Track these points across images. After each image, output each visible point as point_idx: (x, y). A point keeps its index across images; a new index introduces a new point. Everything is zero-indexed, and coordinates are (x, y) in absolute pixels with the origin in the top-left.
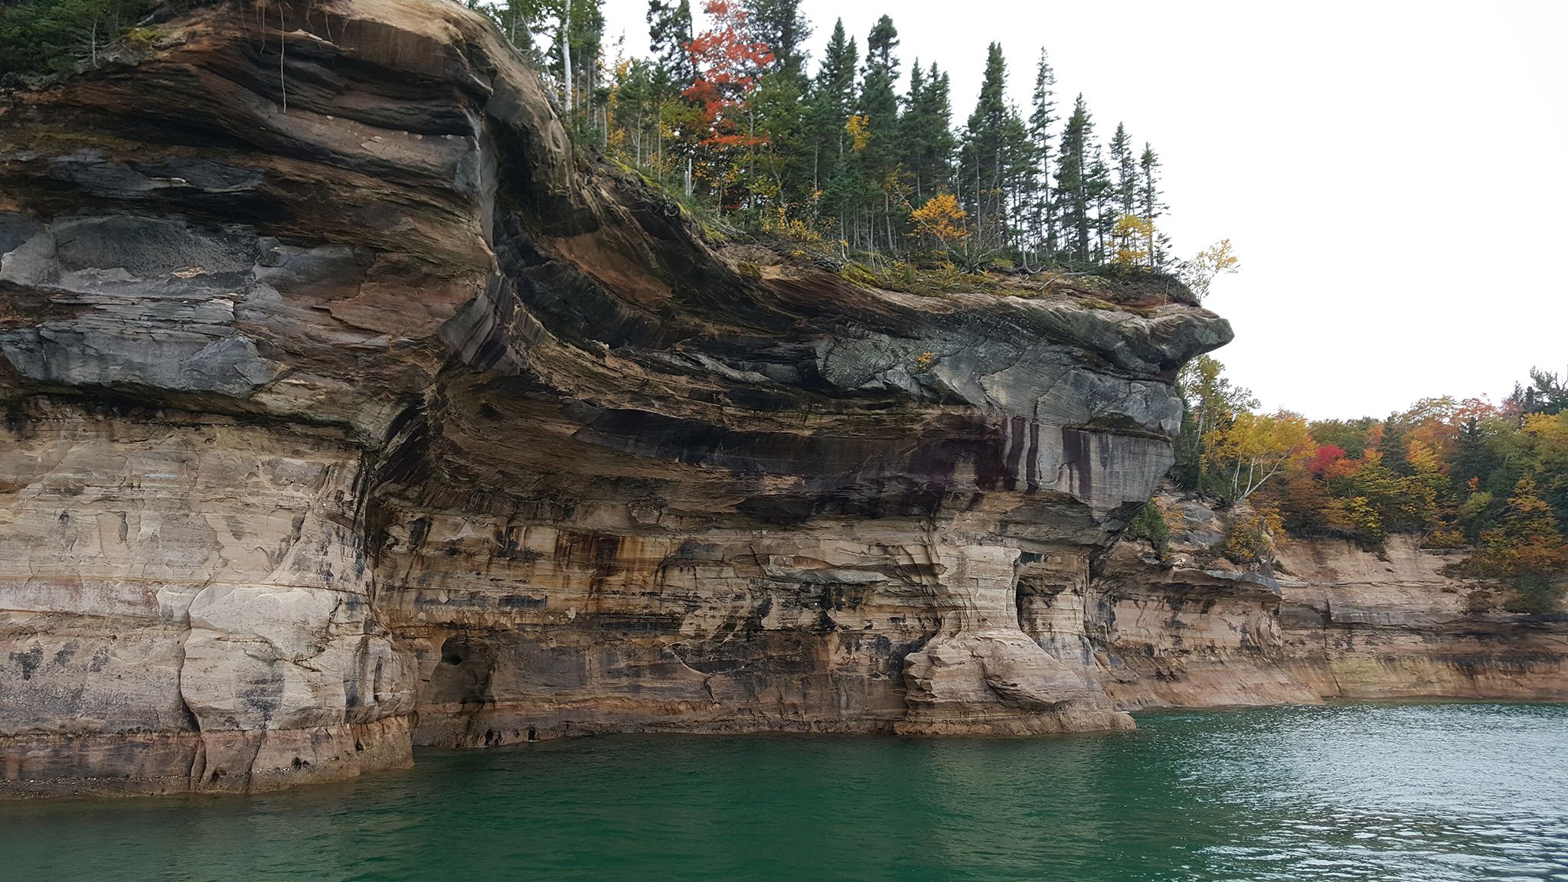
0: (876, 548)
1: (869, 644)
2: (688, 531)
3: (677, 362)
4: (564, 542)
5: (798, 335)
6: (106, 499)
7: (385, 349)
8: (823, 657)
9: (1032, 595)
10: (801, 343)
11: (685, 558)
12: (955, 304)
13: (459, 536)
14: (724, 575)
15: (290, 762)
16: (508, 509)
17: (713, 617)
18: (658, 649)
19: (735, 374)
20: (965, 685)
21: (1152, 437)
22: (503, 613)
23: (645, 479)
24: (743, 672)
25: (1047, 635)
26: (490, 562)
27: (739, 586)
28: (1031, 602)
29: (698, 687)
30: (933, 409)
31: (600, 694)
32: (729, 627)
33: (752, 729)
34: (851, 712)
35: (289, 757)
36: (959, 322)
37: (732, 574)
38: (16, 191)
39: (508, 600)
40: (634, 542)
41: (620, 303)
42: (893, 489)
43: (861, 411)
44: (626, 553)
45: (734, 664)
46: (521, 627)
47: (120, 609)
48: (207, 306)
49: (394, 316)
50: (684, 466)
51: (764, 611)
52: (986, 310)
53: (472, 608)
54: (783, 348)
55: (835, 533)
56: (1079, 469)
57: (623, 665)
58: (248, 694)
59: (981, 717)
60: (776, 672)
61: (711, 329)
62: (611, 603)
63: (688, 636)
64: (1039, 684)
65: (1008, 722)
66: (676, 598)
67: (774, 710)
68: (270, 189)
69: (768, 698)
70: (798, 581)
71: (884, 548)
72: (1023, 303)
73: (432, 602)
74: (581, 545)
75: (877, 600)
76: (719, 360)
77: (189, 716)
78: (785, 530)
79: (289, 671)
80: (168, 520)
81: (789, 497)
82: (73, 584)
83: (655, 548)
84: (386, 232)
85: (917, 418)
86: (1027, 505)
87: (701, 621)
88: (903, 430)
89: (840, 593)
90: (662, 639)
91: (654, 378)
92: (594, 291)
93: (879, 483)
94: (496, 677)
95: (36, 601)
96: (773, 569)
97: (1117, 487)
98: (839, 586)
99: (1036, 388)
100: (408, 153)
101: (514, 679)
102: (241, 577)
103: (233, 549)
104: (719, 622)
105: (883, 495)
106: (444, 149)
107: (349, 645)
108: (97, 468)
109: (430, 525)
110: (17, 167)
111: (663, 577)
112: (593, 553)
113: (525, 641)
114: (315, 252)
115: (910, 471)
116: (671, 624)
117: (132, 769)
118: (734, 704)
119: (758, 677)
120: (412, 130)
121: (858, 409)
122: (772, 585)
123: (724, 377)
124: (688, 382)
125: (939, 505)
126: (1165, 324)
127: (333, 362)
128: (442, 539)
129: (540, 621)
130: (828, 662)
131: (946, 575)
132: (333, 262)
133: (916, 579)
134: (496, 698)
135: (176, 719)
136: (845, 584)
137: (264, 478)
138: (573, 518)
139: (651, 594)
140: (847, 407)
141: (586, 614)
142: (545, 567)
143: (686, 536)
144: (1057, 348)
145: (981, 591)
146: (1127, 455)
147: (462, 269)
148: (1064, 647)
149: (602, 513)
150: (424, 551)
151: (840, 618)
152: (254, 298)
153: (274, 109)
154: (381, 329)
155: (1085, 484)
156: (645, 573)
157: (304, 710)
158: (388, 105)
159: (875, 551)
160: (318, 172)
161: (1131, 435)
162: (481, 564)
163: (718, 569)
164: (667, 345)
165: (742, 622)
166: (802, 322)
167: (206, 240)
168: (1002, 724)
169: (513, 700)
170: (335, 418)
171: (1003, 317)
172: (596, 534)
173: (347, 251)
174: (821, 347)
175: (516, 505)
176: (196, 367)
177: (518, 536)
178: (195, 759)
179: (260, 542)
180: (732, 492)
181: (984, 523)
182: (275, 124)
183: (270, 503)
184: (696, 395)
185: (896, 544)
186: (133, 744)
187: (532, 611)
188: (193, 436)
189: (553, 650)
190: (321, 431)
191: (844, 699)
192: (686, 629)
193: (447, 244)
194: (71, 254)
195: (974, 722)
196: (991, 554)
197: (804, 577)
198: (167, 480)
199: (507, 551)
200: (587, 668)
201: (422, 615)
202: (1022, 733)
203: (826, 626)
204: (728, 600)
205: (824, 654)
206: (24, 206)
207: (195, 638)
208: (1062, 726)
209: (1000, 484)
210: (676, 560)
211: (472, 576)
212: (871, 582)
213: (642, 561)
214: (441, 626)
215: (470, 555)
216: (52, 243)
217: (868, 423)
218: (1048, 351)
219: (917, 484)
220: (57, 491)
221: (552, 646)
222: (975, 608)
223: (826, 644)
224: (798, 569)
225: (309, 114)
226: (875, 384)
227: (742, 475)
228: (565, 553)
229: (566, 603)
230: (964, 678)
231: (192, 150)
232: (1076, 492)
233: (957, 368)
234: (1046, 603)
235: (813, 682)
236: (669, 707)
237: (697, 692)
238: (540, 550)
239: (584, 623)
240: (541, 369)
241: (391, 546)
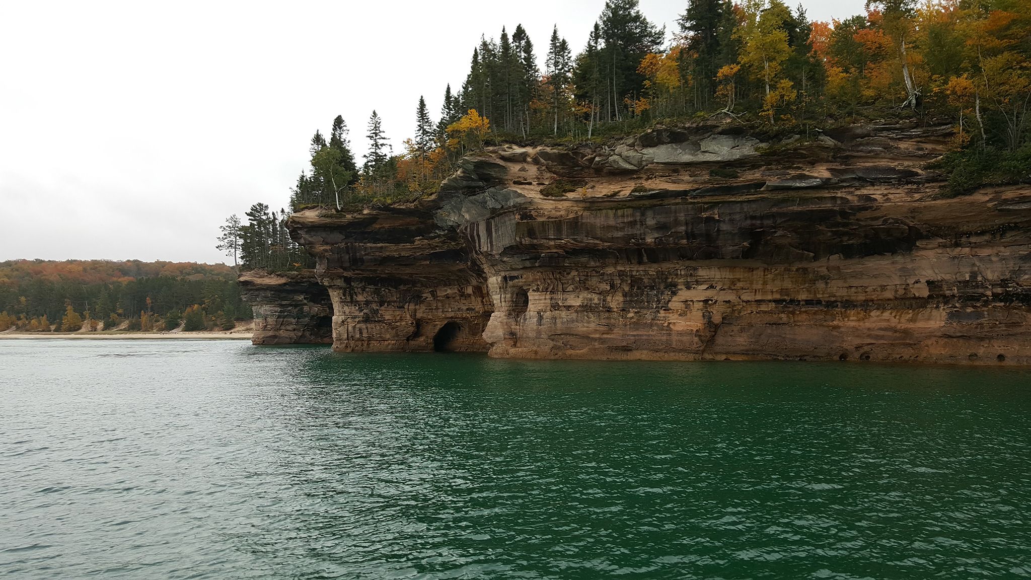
13: (447, 293)
16: (457, 283)
26: (460, 299)
53: (460, 312)
91: (432, 242)
97: (500, 242)
109: (436, 291)
128: (442, 294)
129: (475, 315)
146: (502, 225)
150: (439, 298)
155: (492, 244)
162: (457, 300)
174: (435, 220)
177: (463, 290)
187: (473, 312)
199: (462, 295)
201: (443, 315)
211: (457, 303)
214: (448, 318)
215: (454, 298)
228: (476, 293)
229: (479, 309)
232: (489, 249)
233: (455, 212)
240: (395, 253)
241: (425, 299)
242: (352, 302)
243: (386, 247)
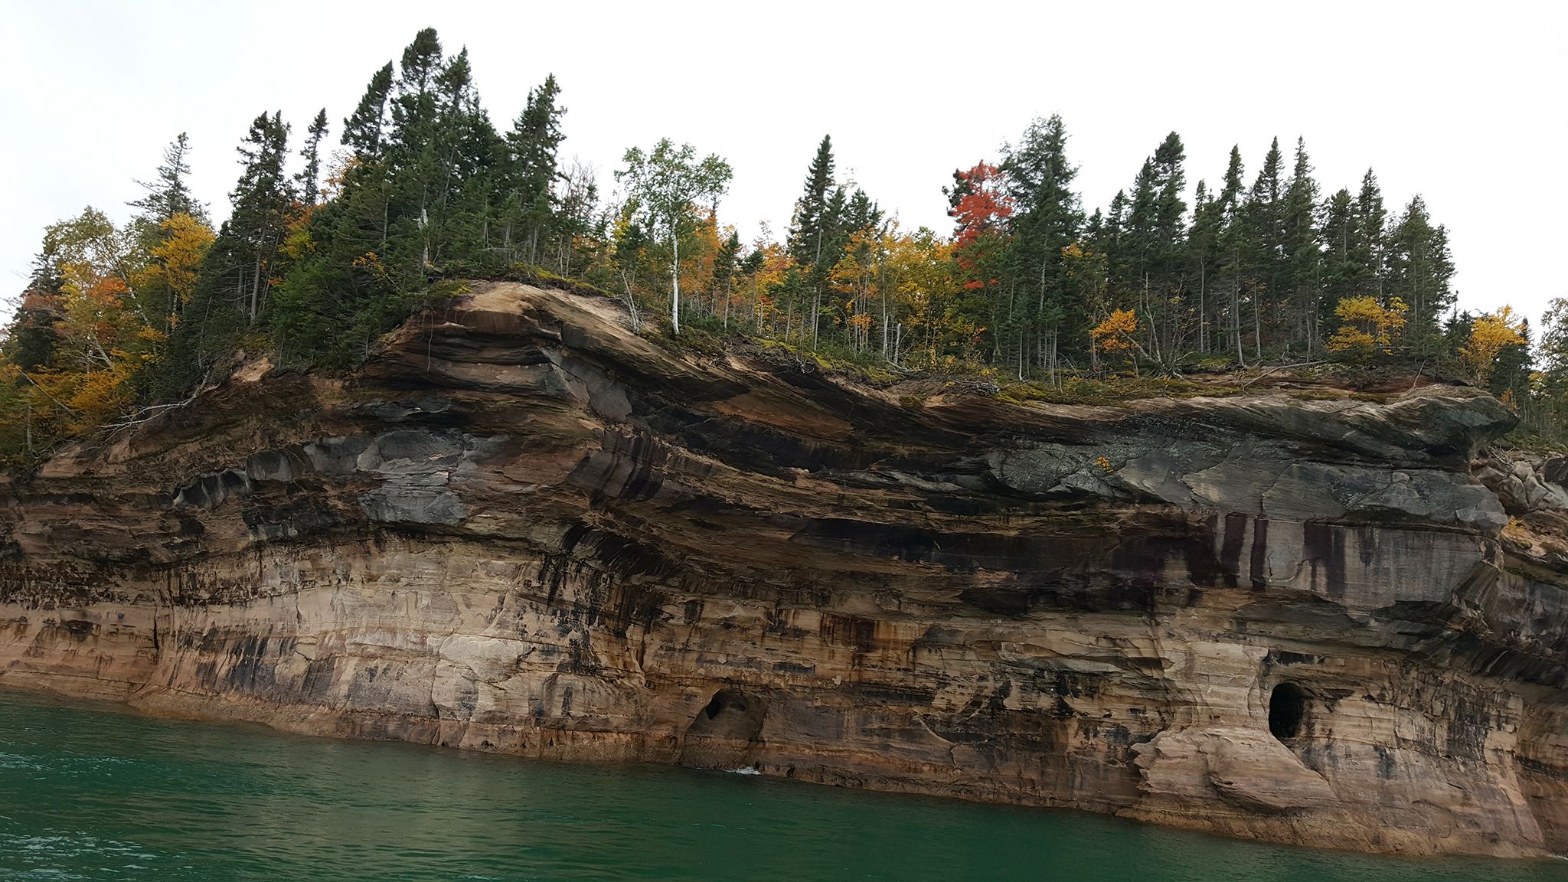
0: (1104, 640)
1: (1108, 731)
2: (932, 618)
3: (871, 479)
4: (827, 623)
5: (975, 450)
6: (409, 584)
7: (533, 493)
8: (1062, 740)
9: (1312, 698)
10: (978, 456)
11: (930, 641)
12: (1127, 410)
13: (731, 615)
14: (967, 658)
15: (480, 743)
16: (773, 595)
17: (962, 694)
18: (908, 717)
19: (929, 486)
20: (1184, 779)
21: (1440, 530)
22: (778, 676)
23: (875, 574)
24: (986, 745)
25: (1324, 741)
26: (763, 636)
27: (980, 667)
28: (1311, 706)
29: (944, 754)
30: (1127, 508)
31: (853, 747)
32: (976, 704)
33: (991, 796)
34: (1084, 793)
35: (481, 739)
36: (1137, 427)
37: (974, 658)
38: (359, 422)
39: (782, 666)
40: (888, 626)
41: (803, 439)
42: (1098, 585)
43: (1058, 513)
44: (882, 634)
45: (980, 737)
46: (793, 688)
47: (410, 646)
48: (433, 476)
49: (539, 472)
50: (904, 562)
51: (1005, 691)
52: (1165, 412)
53: (749, 669)
54: (965, 461)
55: (1061, 624)
56: (1327, 565)
57: (876, 726)
58: (462, 699)
59: (1203, 812)
60: (1017, 749)
61: (902, 450)
62: (871, 675)
63: (941, 709)
64: (1266, 785)
65: (1228, 821)
66: (928, 675)
67: (1014, 782)
68: (457, 409)
69: (1009, 771)
70: (1032, 668)
71: (1112, 640)
72: (1207, 403)
73: (711, 662)
74: (842, 626)
75: (1117, 691)
76: (914, 474)
77: (436, 709)
78: (1015, 620)
79: (482, 687)
80: (435, 596)
81: (1001, 589)
82: (393, 631)
83: (907, 631)
84: (521, 424)
85: (1112, 518)
86: (1259, 602)
87: (951, 697)
88: (1103, 529)
89: (1075, 681)
90: (916, 709)
91: (850, 493)
92: (769, 433)
93: (1085, 578)
94: (767, 723)
95: (378, 640)
96: (1004, 654)
97: (1385, 584)
98: (1074, 674)
99: (1258, 484)
100: (519, 378)
101: (781, 726)
102: (470, 631)
103: (467, 614)
104: (967, 699)
105: (1088, 589)
106: (537, 373)
107: (540, 677)
108: (405, 567)
109: (702, 606)
110: (354, 411)
111: (914, 656)
112: (853, 633)
113: (793, 698)
114: (490, 440)
115: (1116, 567)
116: (924, 697)
117: (405, 736)
118: (975, 773)
119: (999, 750)
120: (523, 364)
121: (1054, 509)
122: (1009, 669)
123: (919, 489)
124: (885, 495)
125: (1153, 600)
126: (1405, 408)
127: (508, 503)
128: (716, 616)
129: (809, 684)
130: (1067, 745)
131: (1172, 669)
132: (500, 444)
133: (1147, 672)
134: (766, 739)
135: (429, 711)
136: (1078, 672)
137: (481, 573)
138: (831, 603)
139: (906, 670)
140: (1044, 509)
141: (850, 682)
142: (813, 642)
143: (932, 623)
144: (1270, 443)
145: (1212, 687)
146: (1402, 550)
147: (577, 439)
148: (1348, 756)
149: (854, 600)
150: (700, 624)
151: (1079, 704)
152: (460, 470)
153: (450, 364)
154: (531, 481)
155: (1336, 580)
156: (899, 652)
157: (490, 712)
158: (504, 353)
159: (1103, 643)
160: (477, 396)
161: (1405, 528)
162: (755, 636)
163: (961, 651)
164: (864, 466)
165: (987, 701)
166: (974, 439)
167: (440, 439)
168: (1222, 821)
169: (780, 743)
170: (517, 536)
171: (1185, 417)
172: (854, 618)
173: (506, 436)
174: (993, 459)
175: (780, 593)
176: (431, 510)
177: (787, 616)
178: (435, 733)
179: (480, 610)
180: (951, 586)
181: (1216, 621)
182: (450, 373)
183: (485, 587)
184: (894, 505)
185: (1123, 637)
186: (409, 723)
187: (802, 676)
188: (445, 550)
189: (816, 707)
190: (513, 544)
191: (1078, 780)
192: (938, 702)
193: (561, 426)
194: (385, 452)
195: (1195, 817)
196: (1227, 651)
197: (1036, 664)
198: (433, 574)
199: (777, 627)
200: (845, 725)
201: (702, 671)
202: (1243, 834)
203: (1064, 712)
204: (974, 681)
205: (1064, 737)
206: (363, 430)
207: (442, 664)
208: (1295, 832)
209: (1219, 581)
210: (924, 642)
211: (748, 646)
212: (1105, 673)
213: (896, 642)
214: (716, 680)
215: (744, 630)
216: (377, 447)
217: (1068, 523)
218: (1259, 447)
219: (1121, 580)
220: (390, 580)
221: (816, 705)
222: (1207, 705)
223: (1065, 728)
224: (1028, 656)
225: (468, 365)
226: (1059, 488)
227: (956, 570)
228: (829, 632)
229: (832, 672)
230: (1184, 772)
231: (420, 392)
232: (1322, 590)
233: (1149, 469)
234: (1328, 708)
235: (1051, 761)
236: (913, 766)
237: (943, 758)
238: (807, 628)
239: (849, 689)
240: (726, 493)
241: (666, 620)
242: (550, 600)
243: (719, 470)
